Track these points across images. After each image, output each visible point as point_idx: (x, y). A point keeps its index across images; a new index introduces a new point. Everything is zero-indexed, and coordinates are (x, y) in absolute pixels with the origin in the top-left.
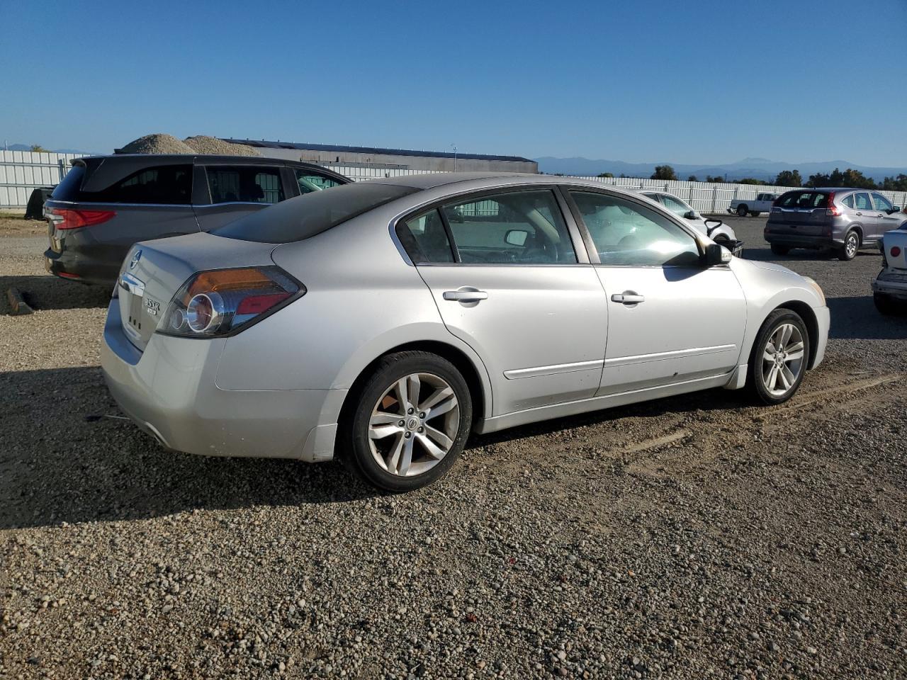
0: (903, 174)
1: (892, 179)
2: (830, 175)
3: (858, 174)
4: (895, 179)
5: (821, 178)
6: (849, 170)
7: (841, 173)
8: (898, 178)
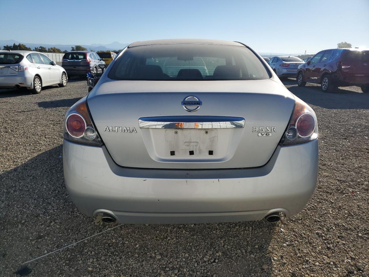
0: (41, 46)
1: (38, 48)
2: (12, 46)
3: (24, 46)
4: (39, 48)
5: (9, 47)
6: (20, 44)
7: (17, 45)
8: (40, 48)
